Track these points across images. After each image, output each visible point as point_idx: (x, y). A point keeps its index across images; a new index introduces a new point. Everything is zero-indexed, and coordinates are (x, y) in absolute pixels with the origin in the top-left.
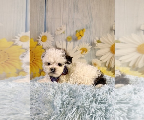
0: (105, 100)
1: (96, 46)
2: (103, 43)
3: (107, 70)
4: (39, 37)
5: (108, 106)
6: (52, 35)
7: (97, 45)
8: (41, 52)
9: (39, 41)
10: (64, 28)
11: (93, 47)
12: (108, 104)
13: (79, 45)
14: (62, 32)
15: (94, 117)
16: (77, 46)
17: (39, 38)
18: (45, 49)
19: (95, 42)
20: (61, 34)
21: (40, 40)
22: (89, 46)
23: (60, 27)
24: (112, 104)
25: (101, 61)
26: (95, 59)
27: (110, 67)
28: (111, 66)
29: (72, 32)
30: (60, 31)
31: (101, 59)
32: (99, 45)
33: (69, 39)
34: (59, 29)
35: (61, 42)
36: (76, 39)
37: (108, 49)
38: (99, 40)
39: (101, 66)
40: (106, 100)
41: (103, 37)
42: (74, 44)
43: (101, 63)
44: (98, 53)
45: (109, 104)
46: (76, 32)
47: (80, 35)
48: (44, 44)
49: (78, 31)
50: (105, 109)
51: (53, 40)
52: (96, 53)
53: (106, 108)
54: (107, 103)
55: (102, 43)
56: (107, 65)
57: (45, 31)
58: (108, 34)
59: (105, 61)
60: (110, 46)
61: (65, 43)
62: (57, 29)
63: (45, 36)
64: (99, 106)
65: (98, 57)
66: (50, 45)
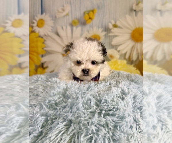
0: (114, 110)
1: (112, 32)
2: (121, 28)
3: (128, 63)
4: (34, 21)
5: (118, 120)
6: (51, 19)
7: (112, 30)
8: (37, 41)
9: (34, 27)
10: (68, 9)
11: (107, 33)
12: (119, 116)
13: (88, 31)
14: (64, 14)
15: (95, 140)
16: (86, 32)
17: (34, 23)
18: (42, 37)
19: (111, 26)
20: (64, 16)
21: (35, 25)
22: (102, 32)
23: (63, 7)
24: (125, 116)
25: (119, 51)
26: (111, 49)
27: (131, 60)
28: (132, 58)
29: (78, 14)
30: (62, 13)
31: (118, 49)
32: (115, 31)
33: (75, 23)
34: (60, 10)
35: (64, 27)
36: (84, 24)
37: (127, 36)
38: (115, 24)
39: (119, 59)
40: (116, 110)
41: (121, 20)
42: (82, 30)
43: (118, 55)
44: (115, 41)
45: (121, 116)
46: (84, 13)
47: (90, 18)
48: (41, 31)
49: (87, 12)
50: (112, 125)
51: (52, 25)
52: (112, 41)
53: (114, 123)
54: (117, 116)
55: (119, 27)
56: (127, 57)
57: (42, 13)
58: (127, 16)
59: (124, 52)
60: (131, 32)
61: (69, 28)
62: (58, 10)
63: (42, 20)
64: (104, 121)
65: (115, 47)
66: (49, 31)
